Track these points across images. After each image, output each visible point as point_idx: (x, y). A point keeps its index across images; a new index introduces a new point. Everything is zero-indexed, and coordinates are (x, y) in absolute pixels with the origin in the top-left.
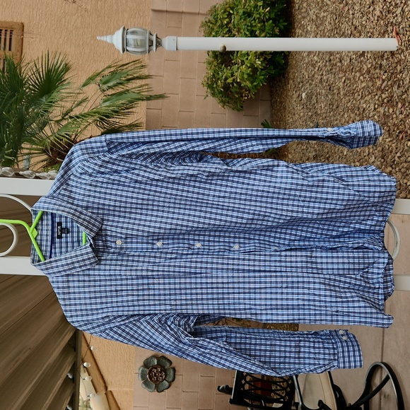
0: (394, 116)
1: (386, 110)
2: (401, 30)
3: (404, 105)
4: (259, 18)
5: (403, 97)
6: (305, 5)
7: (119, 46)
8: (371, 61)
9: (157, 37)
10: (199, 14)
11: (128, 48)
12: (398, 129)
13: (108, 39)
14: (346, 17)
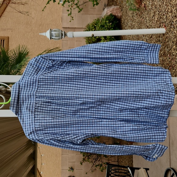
0: (167, 60)
1: (163, 58)
2: (167, 25)
3: (170, 55)
4: (107, 28)
5: (170, 52)
6: (126, 21)
7: (49, 36)
8: (155, 39)
9: (64, 32)
10: (82, 28)
11: (52, 37)
12: (169, 65)
13: (44, 34)
14: (143, 23)
